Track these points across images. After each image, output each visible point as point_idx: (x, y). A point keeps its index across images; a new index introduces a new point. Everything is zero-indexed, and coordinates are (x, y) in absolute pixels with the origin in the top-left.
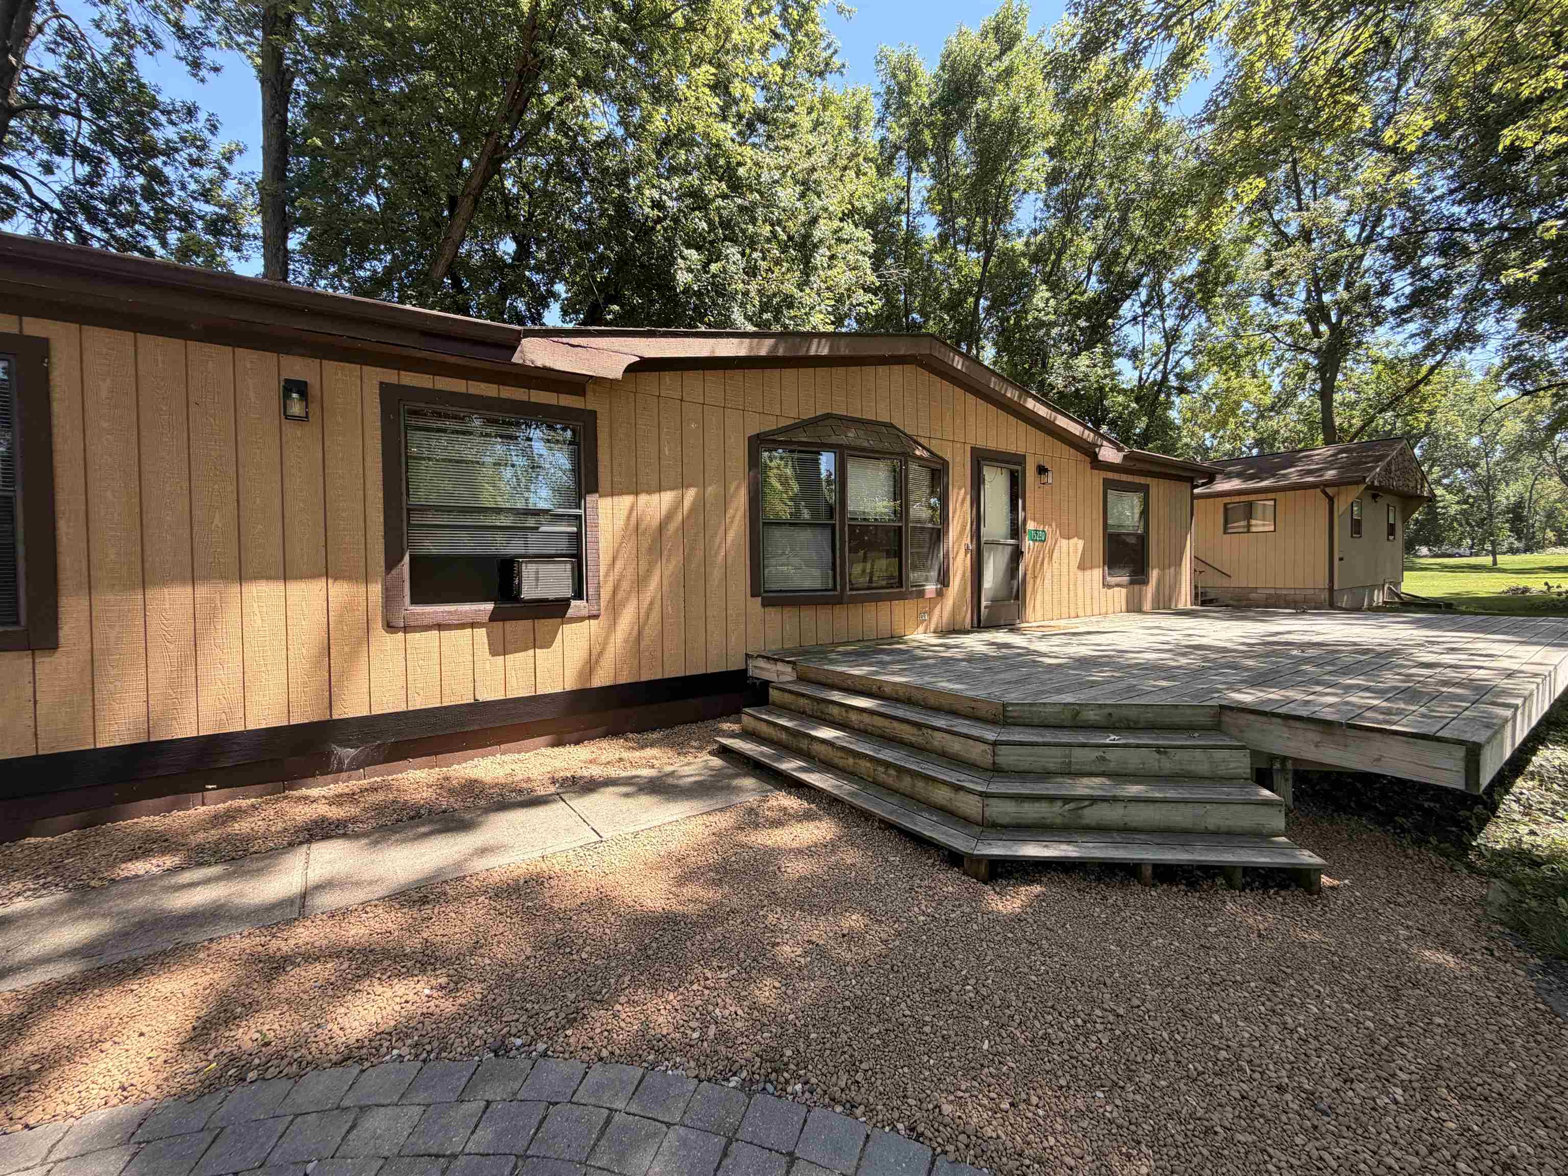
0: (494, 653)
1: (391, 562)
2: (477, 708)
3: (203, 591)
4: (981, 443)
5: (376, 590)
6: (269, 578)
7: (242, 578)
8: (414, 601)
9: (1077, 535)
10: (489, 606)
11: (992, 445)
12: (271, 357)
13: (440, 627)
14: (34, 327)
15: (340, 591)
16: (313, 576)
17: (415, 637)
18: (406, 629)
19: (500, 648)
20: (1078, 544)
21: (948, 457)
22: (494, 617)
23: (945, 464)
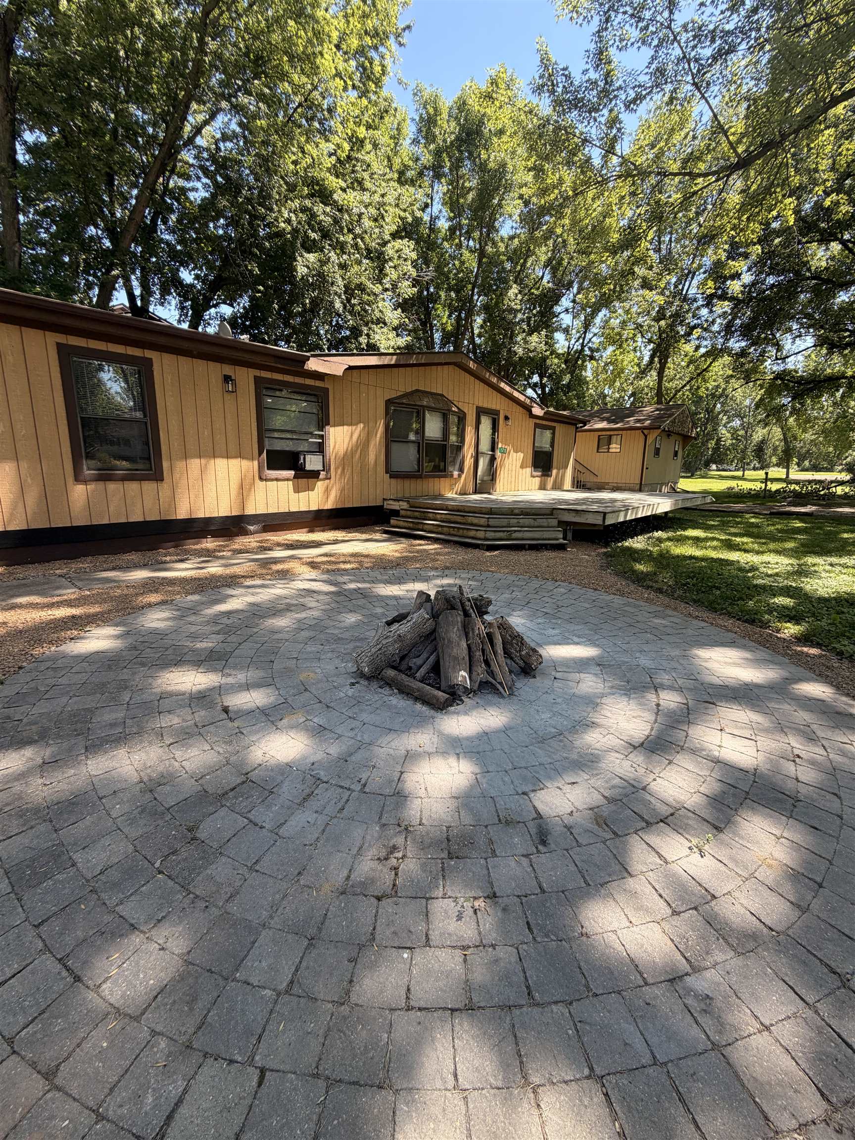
0: (295, 492)
1: (260, 454)
2: (290, 514)
3: (203, 461)
4: (481, 405)
5: (256, 463)
6: (223, 457)
7: (214, 457)
8: (268, 469)
9: (521, 451)
10: (293, 472)
11: (485, 406)
12: (218, 365)
13: (277, 480)
14: (148, 354)
15: (245, 463)
16: (236, 457)
17: (269, 483)
18: (266, 480)
19: (297, 490)
20: (521, 455)
21: (466, 411)
22: (295, 477)
23: (465, 414)
